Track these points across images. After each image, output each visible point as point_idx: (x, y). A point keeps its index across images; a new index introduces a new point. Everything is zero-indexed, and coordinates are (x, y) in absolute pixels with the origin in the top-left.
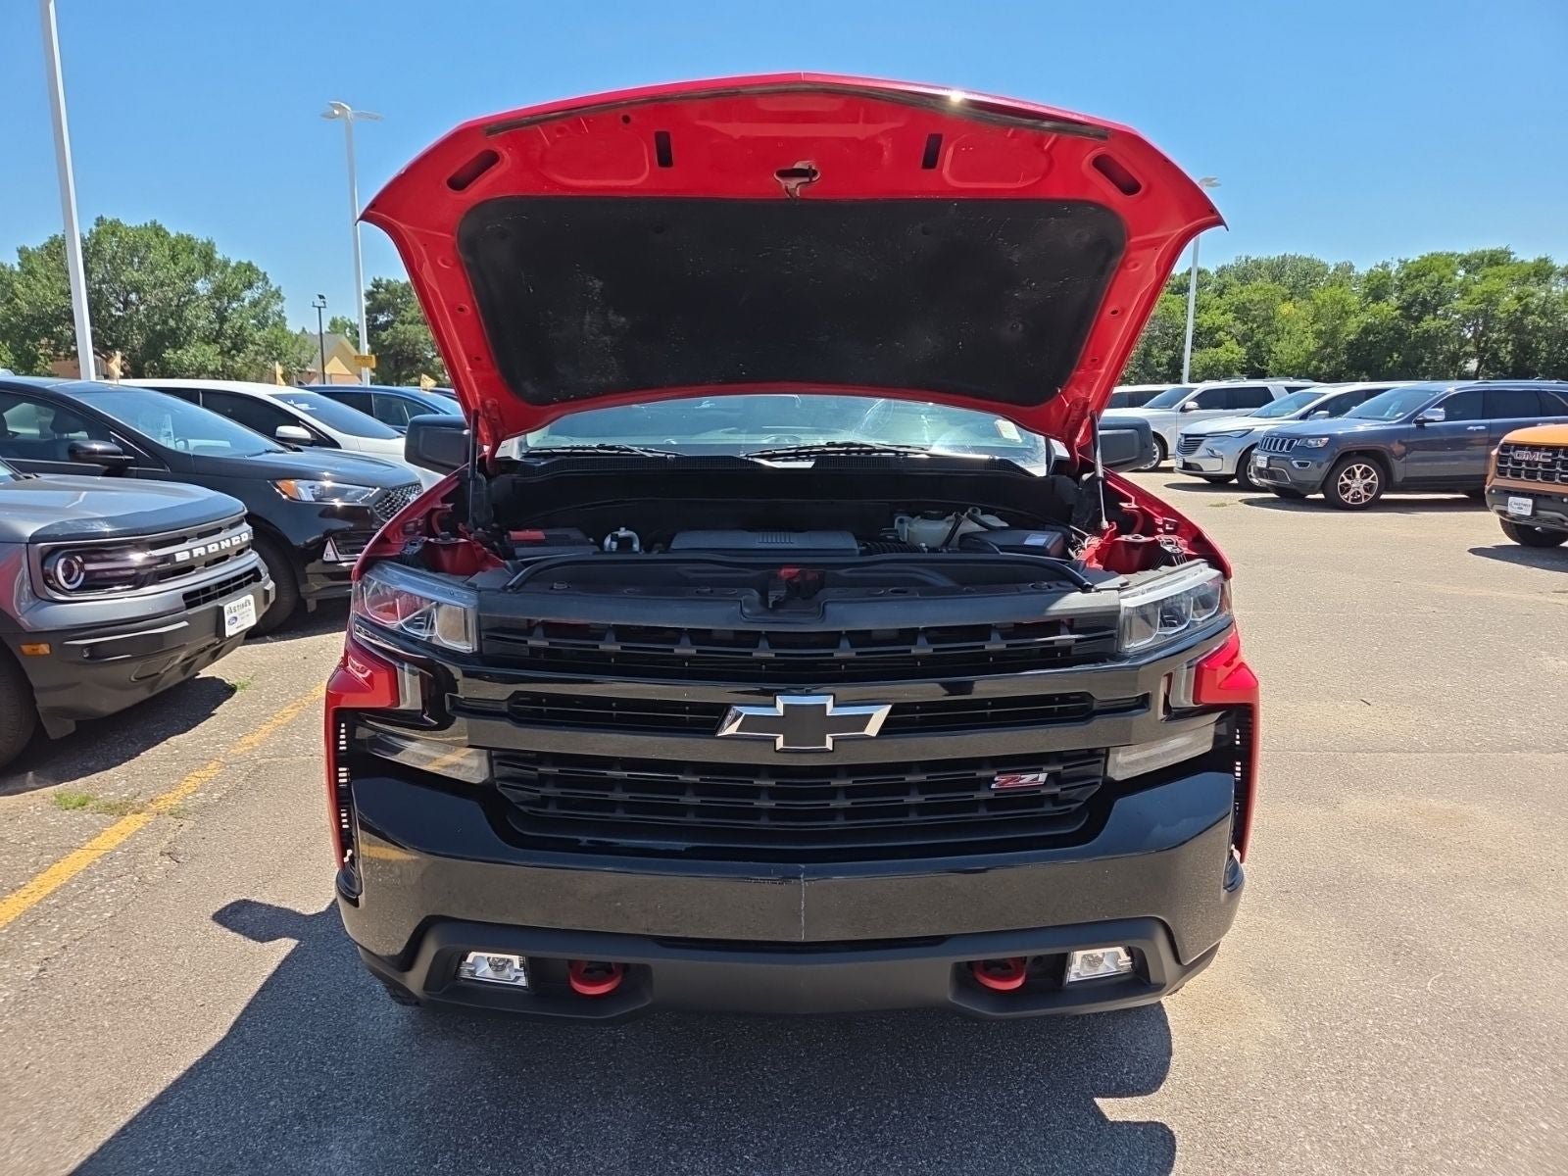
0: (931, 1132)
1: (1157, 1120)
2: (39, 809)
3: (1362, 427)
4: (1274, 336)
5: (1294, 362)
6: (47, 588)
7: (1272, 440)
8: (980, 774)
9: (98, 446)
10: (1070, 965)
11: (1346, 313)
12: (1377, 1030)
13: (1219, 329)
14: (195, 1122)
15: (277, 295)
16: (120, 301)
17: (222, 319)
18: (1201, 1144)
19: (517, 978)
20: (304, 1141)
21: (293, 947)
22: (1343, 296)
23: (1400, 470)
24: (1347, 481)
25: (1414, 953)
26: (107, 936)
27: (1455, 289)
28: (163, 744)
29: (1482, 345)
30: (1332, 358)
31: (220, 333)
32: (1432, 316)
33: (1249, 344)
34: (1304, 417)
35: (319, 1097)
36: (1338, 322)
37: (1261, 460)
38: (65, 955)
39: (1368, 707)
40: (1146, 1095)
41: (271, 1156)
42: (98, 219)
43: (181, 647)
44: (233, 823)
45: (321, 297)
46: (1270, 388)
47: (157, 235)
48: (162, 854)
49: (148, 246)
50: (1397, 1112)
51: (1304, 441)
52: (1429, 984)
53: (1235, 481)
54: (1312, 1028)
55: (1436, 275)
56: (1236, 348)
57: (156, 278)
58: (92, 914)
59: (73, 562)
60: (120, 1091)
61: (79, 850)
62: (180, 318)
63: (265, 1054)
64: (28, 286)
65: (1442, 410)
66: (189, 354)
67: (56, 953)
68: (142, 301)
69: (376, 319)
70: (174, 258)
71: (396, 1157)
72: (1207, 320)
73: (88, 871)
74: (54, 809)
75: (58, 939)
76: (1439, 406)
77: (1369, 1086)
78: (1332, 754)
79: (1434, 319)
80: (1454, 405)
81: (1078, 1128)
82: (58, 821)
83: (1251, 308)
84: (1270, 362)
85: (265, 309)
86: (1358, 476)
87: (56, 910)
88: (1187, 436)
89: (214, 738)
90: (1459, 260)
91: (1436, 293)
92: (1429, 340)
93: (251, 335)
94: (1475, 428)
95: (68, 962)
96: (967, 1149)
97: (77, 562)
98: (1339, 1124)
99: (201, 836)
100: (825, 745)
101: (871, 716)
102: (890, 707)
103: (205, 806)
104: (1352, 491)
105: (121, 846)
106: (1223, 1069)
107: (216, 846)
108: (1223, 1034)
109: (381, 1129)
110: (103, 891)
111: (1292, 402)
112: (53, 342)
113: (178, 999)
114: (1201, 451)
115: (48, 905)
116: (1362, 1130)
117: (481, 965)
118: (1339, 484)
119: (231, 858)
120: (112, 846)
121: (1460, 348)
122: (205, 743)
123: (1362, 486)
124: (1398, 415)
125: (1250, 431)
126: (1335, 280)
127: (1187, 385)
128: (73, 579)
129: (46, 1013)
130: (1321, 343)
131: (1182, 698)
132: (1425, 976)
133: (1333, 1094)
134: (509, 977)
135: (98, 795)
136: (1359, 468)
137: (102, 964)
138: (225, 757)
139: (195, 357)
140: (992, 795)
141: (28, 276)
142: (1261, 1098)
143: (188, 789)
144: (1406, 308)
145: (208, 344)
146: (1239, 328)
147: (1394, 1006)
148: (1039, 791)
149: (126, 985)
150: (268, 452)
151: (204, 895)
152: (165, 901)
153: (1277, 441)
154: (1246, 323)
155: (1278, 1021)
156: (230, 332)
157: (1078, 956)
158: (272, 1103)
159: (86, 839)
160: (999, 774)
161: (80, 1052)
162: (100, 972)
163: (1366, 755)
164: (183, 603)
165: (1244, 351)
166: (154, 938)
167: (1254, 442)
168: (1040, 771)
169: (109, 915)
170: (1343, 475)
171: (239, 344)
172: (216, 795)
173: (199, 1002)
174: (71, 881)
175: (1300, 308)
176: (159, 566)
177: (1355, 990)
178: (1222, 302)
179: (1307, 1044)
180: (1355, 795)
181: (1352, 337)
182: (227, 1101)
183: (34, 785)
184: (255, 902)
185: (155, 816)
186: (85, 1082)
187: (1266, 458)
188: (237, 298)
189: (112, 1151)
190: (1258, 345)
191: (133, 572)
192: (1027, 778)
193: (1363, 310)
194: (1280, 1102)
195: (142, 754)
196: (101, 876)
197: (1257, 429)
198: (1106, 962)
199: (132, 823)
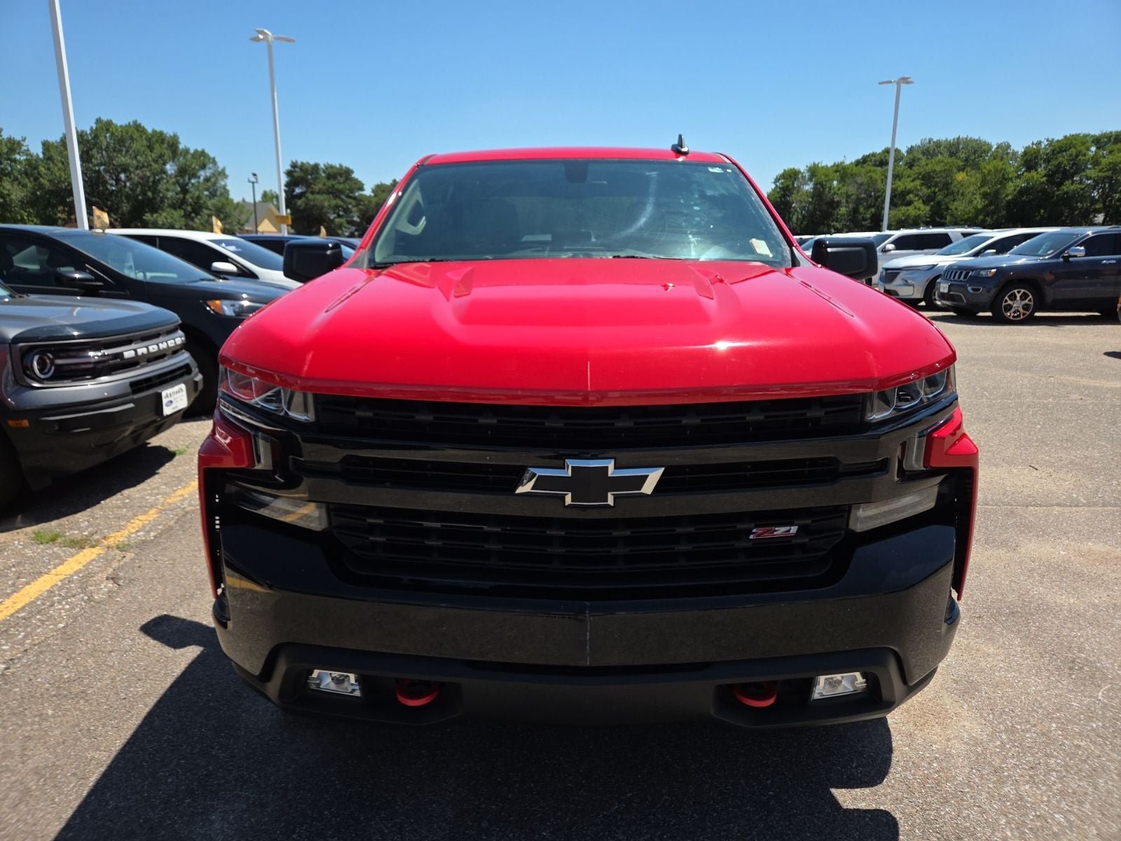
0: (695, 815)
1: (882, 808)
2: (22, 543)
3: (1022, 261)
4: (951, 197)
5: (966, 216)
6: (26, 378)
7: (952, 272)
8: (740, 526)
9: (77, 276)
10: (815, 686)
11: (1006, 180)
12: (1060, 733)
13: (910, 192)
14: (108, 795)
15: (223, 174)
16: (113, 179)
17: (185, 191)
18: (919, 829)
19: (354, 691)
20: (192, 812)
21: (199, 653)
22: (1004, 167)
23: (1050, 294)
24: (1009, 302)
25: (1086, 668)
26: (59, 642)
27: (1088, 161)
28: (119, 495)
29: (1107, 204)
30: (994, 213)
31: (183, 202)
32: (1070, 181)
33: (932, 203)
34: (976, 254)
35: (207, 775)
36: (999, 186)
37: (944, 287)
38: (25, 657)
39: (1036, 471)
40: (872, 786)
41: (165, 824)
42: (97, 120)
43: (130, 423)
44: (162, 555)
45: (254, 175)
46: (950, 234)
47: (138, 131)
48: (107, 579)
49: (132, 138)
50: (1081, 803)
51: (977, 272)
52: (1100, 694)
53: (923, 303)
54: (1006, 731)
55: (1073, 151)
56: (922, 206)
57: (138, 162)
58: (50, 625)
59: (46, 358)
60: (54, 768)
61: (46, 575)
62: (155, 191)
63: (169, 739)
64: (49, 169)
65: (1082, 248)
66: (162, 217)
67: (19, 655)
68: (128, 178)
69: (294, 191)
70: (151, 148)
71: (263, 827)
72: (901, 186)
73: (51, 592)
74: (32, 544)
75: (22, 644)
76: (1080, 245)
77: (1057, 781)
78: (1010, 507)
79: (1072, 184)
80: (1092, 245)
81: (816, 815)
82: (34, 553)
83: (934, 176)
84: (948, 216)
85: (215, 184)
86: (1018, 298)
87: (23, 621)
88: (887, 269)
89: (155, 491)
90: (1092, 139)
91: (1073, 164)
92: (1069, 199)
93: (205, 202)
94: (1108, 262)
95: (27, 662)
96: (724, 831)
97: (49, 358)
98: (1034, 813)
99: (138, 565)
100: (607, 501)
101: (647, 476)
102: (663, 469)
103: (144, 542)
104: (1013, 310)
105: (77, 573)
106: (935, 765)
107: (148, 573)
108: (934, 735)
109: (253, 803)
110: (60, 607)
111: (966, 244)
112: (66, 209)
113: (106, 693)
114: (898, 281)
115: (18, 617)
116: (1053, 819)
117: (325, 679)
118: (1004, 304)
119: (159, 582)
120: (71, 572)
121: (1091, 206)
122: (148, 495)
123: (1021, 306)
124: (1049, 252)
125: (934, 266)
126: (997, 155)
127: (887, 232)
128: (46, 370)
129: (5, 703)
130: (986, 202)
131: (914, 462)
132: (1096, 687)
133: (1027, 787)
134: (347, 689)
135: (65, 533)
136: (1019, 292)
137: (52, 664)
138: (163, 505)
139: (166, 218)
140: (750, 544)
141: (49, 162)
142: (967, 790)
143: (132, 529)
144: (1050, 176)
145: (175, 209)
146: (925, 191)
147: (1072, 712)
148: (790, 541)
149: (68, 681)
150: (202, 280)
151: (135, 611)
152: (105, 615)
153: (956, 273)
154: (929, 188)
155: (979, 724)
156: (190, 200)
157: (822, 679)
158: (170, 780)
159: (52, 566)
160: (756, 526)
161: (27, 734)
162: (50, 671)
163: (1036, 508)
164: (129, 390)
165: (928, 208)
166: (94, 644)
167: (938, 274)
168: (792, 524)
169: (62, 625)
170: (1006, 298)
171: (197, 208)
172: (152, 534)
173: (123, 695)
174: (37, 599)
175: (971, 176)
176: (110, 362)
177: (1039, 698)
178: (912, 172)
179: (1003, 745)
180: (1030, 540)
181: (1010, 197)
182: (134, 778)
183: (21, 525)
184: (173, 617)
185: (106, 549)
186: (28, 760)
187: (947, 286)
188: (195, 176)
189: (42, 817)
190: (939, 204)
191: (91, 366)
192: (781, 531)
193: (1019, 177)
194: (983, 793)
195: (103, 502)
196: (60, 595)
197: (940, 264)
198: (844, 683)
199: (88, 554)
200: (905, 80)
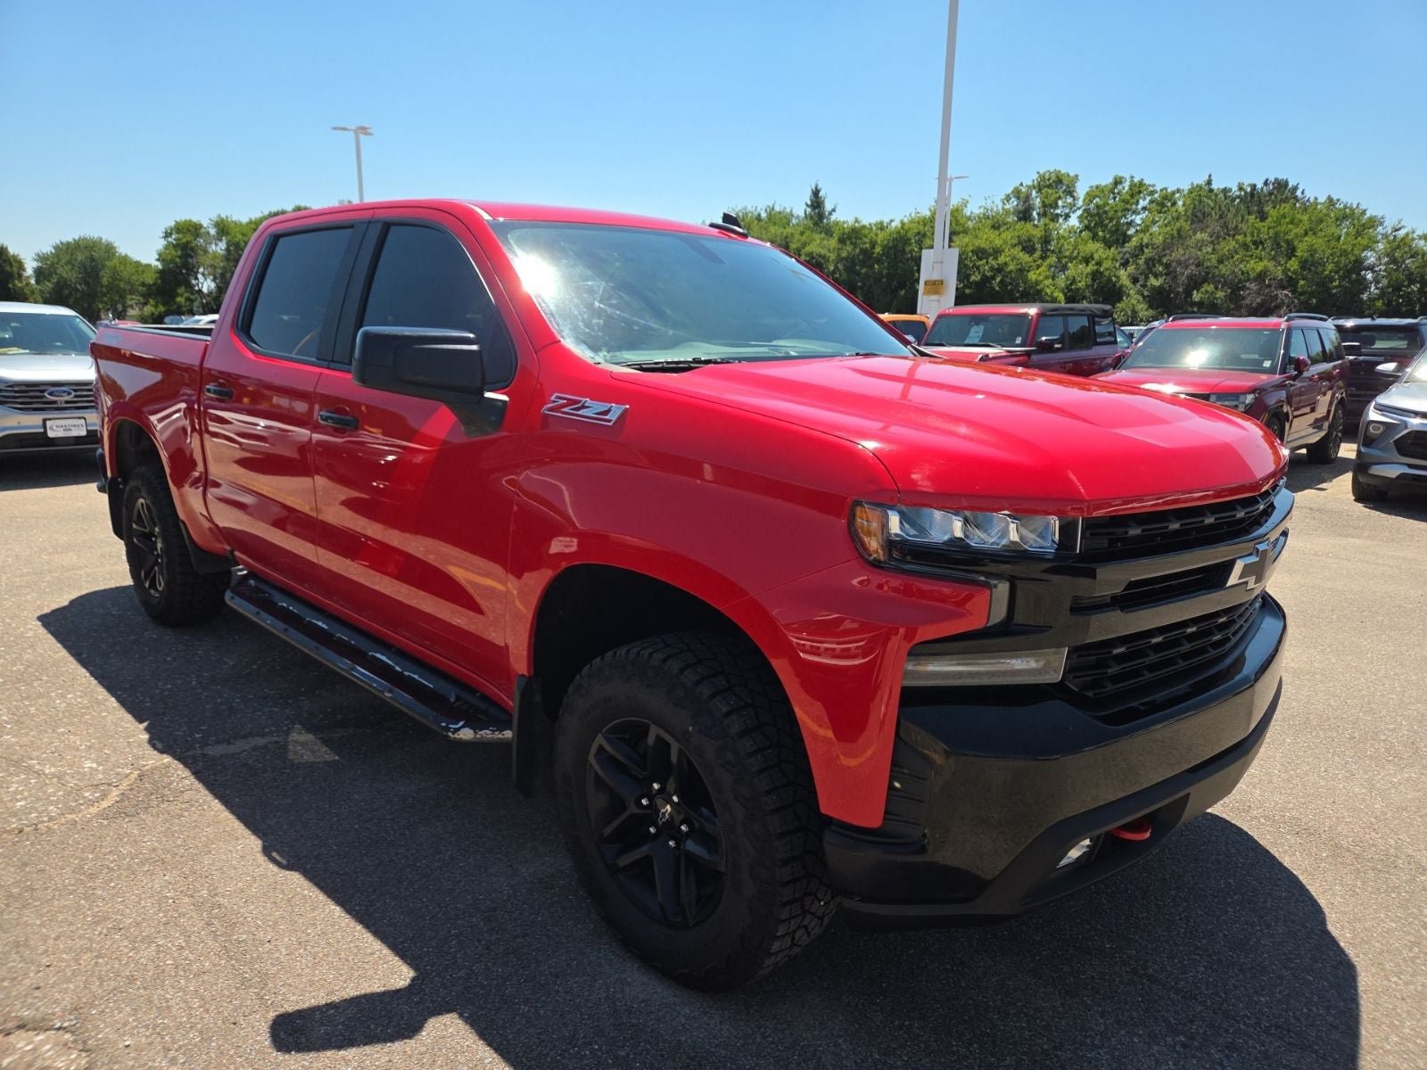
200: (363, 130)
